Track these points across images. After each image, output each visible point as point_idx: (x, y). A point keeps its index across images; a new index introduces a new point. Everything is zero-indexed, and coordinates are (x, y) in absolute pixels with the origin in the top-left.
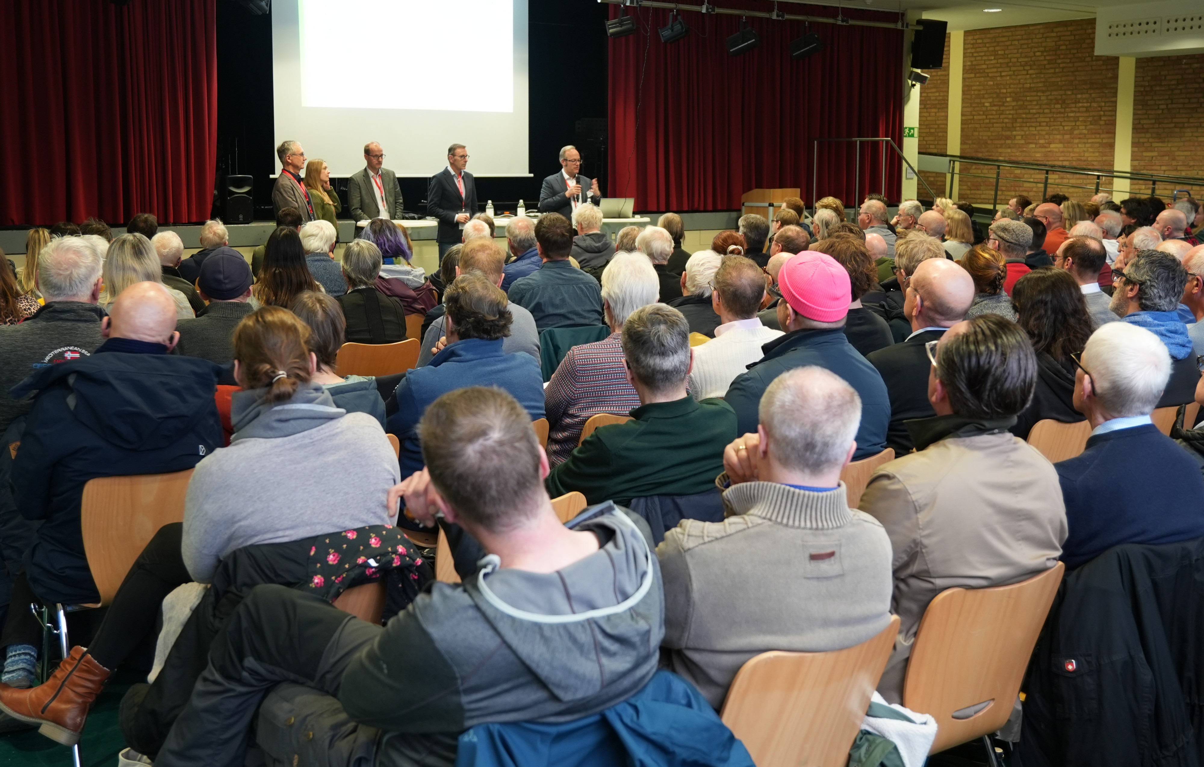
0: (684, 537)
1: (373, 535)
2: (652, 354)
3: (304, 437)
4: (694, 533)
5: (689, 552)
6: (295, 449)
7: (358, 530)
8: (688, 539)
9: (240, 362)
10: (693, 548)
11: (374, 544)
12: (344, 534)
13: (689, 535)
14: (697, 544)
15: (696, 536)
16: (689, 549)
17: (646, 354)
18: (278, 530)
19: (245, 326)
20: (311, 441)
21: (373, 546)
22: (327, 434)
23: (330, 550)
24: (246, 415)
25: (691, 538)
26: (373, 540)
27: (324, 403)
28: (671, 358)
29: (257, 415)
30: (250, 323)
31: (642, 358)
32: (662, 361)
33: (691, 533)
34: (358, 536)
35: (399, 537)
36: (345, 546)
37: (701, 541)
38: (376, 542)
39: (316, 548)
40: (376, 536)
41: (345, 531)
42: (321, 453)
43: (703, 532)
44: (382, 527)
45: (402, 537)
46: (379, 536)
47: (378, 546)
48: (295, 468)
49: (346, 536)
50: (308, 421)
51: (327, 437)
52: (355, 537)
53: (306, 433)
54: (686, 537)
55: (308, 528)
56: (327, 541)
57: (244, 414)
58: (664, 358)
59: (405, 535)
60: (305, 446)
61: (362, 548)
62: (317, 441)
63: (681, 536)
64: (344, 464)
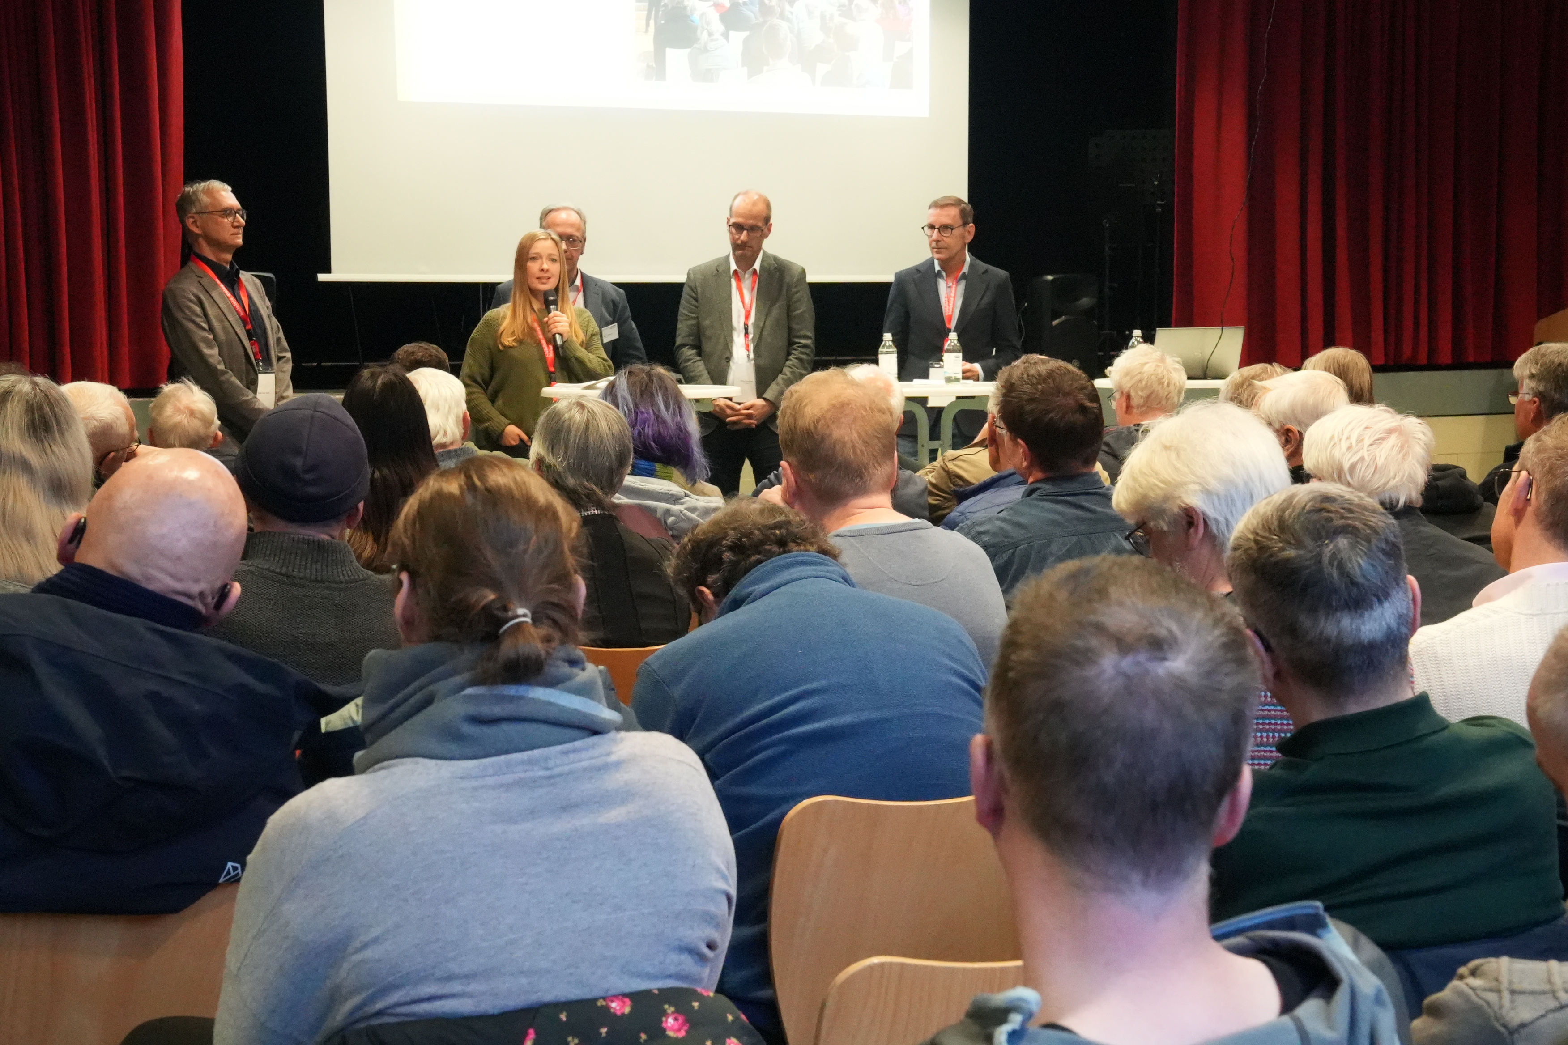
0: (1500, 998)
1: (670, 1009)
2: (1331, 609)
3: (531, 762)
4: (1526, 986)
5: (1524, 1032)
6: (507, 787)
7: (634, 996)
8: (1512, 1001)
9: (413, 576)
10: (1532, 1022)
11: (672, 1029)
12: (600, 1003)
13: (1513, 992)
14: (1543, 1012)
15: (1532, 993)
16: (1523, 1025)
17: (1313, 610)
18: (450, 978)
19: (439, 496)
20: (548, 773)
21: (671, 1034)
22: (585, 764)
23: (570, 1039)
24: (398, 705)
25: (1520, 999)
26: (671, 1021)
27: (585, 691)
28: (1377, 612)
29: (428, 702)
30: (453, 487)
31: (1305, 621)
32: (1358, 621)
33: (1516, 987)
34: (633, 1008)
35: (730, 1018)
36: (604, 1030)
37: (1552, 1004)
38: (676, 1026)
39: (536, 1033)
40: (677, 1011)
41: (604, 999)
42: (567, 808)
43: (1550, 982)
44: (691, 994)
45: (737, 1018)
46: (683, 1009)
47: (682, 1034)
48: (505, 832)
49: (608, 1008)
50: (544, 728)
51: (585, 770)
52: (627, 1010)
53: (536, 752)
54: (1506, 995)
55: (524, 981)
56: (563, 1017)
57: (392, 702)
58: (1361, 616)
59: (743, 1017)
60: (533, 784)
61: (643, 1036)
62: (560, 775)
63: (1492, 997)
64: (617, 838)
